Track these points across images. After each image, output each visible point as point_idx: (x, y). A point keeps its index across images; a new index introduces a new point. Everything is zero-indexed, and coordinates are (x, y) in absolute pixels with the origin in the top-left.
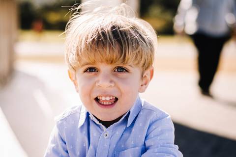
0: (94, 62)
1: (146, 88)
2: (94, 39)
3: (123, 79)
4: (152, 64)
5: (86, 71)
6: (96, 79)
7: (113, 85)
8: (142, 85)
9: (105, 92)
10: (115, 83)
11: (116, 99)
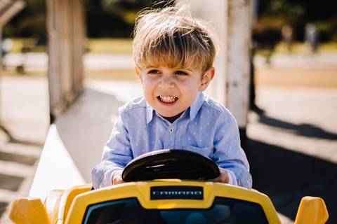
0: (158, 66)
1: (207, 86)
2: (159, 45)
3: (182, 81)
4: (212, 64)
5: (150, 72)
6: (159, 80)
7: (173, 86)
8: (202, 85)
9: (166, 93)
10: (175, 84)
11: (177, 99)
